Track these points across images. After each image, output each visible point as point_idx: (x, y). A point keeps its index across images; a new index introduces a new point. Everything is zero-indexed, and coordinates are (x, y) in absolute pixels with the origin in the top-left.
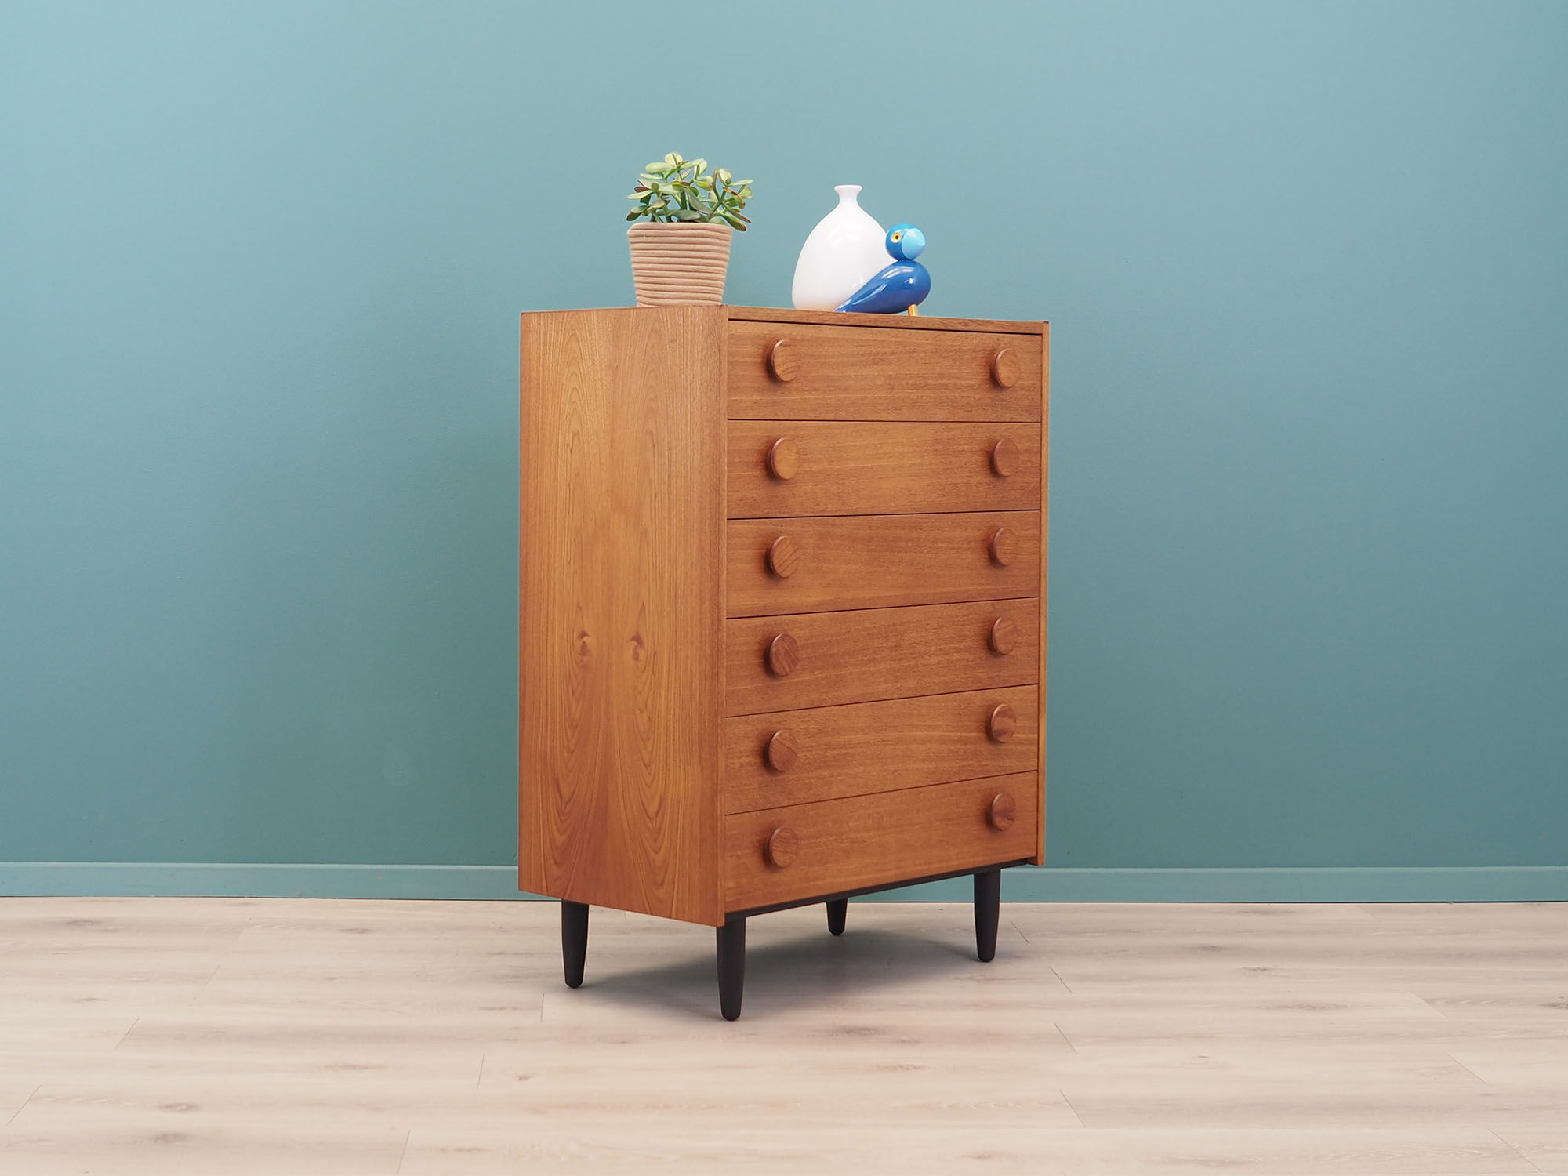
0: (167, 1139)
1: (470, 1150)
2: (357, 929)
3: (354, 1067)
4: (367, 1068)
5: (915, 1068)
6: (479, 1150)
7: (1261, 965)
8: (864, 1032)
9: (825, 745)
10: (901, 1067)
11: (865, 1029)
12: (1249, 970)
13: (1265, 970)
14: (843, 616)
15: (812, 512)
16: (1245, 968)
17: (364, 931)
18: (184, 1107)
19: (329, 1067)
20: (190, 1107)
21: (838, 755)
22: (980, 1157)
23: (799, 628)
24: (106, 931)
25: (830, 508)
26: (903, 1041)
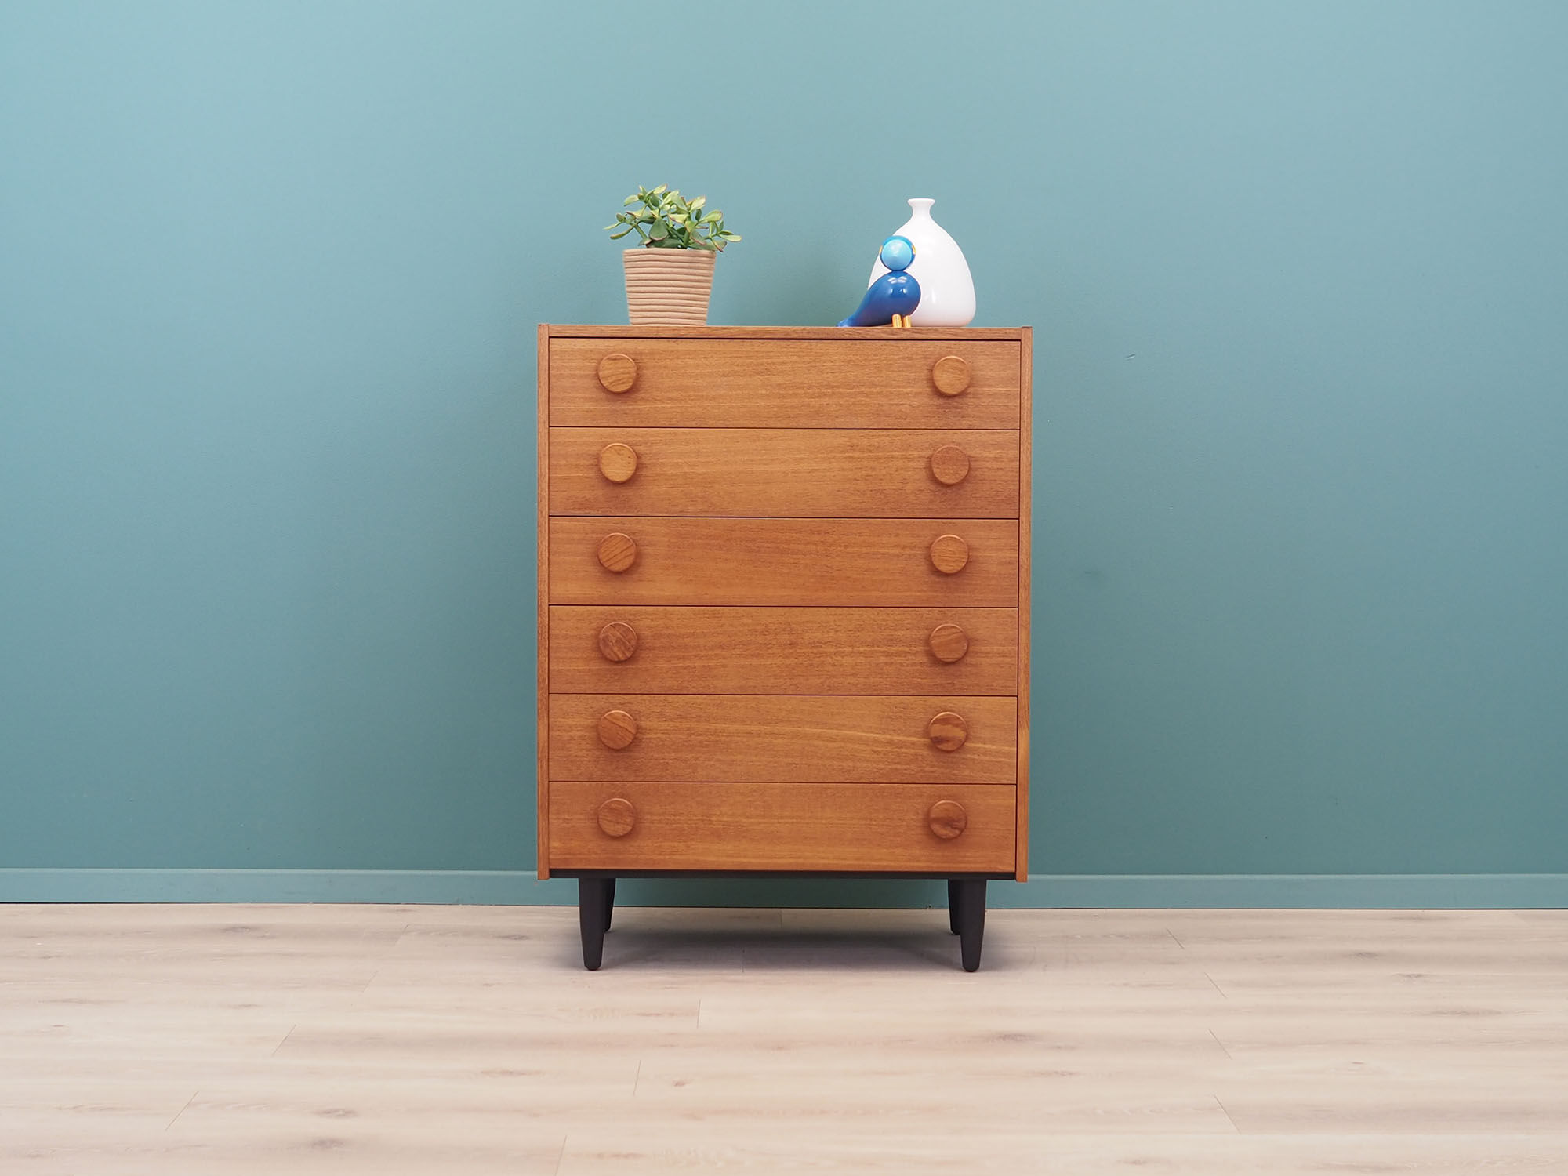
0: (324, 1144)
1: (627, 1156)
2: (514, 936)
3: (511, 1073)
4: (523, 1074)
5: (1071, 1074)
6: (634, 1156)
7: (1416, 972)
8: (1018, 1038)
9: (688, 730)
10: (1057, 1073)
11: (1021, 1035)
12: (1404, 976)
13: (1419, 976)
14: (712, 611)
15: (666, 513)
16: (1400, 974)
17: (521, 938)
18: (341, 1113)
19: (486, 1073)
20: (347, 1113)
21: (706, 741)
22: (1135, 1163)
23: (647, 622)
24: (263, 937)
25: (691, 509)
26: (1059, 1048)
